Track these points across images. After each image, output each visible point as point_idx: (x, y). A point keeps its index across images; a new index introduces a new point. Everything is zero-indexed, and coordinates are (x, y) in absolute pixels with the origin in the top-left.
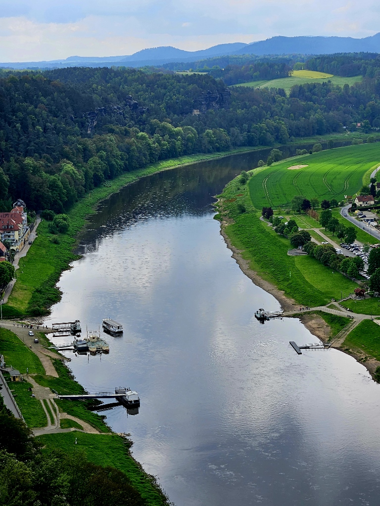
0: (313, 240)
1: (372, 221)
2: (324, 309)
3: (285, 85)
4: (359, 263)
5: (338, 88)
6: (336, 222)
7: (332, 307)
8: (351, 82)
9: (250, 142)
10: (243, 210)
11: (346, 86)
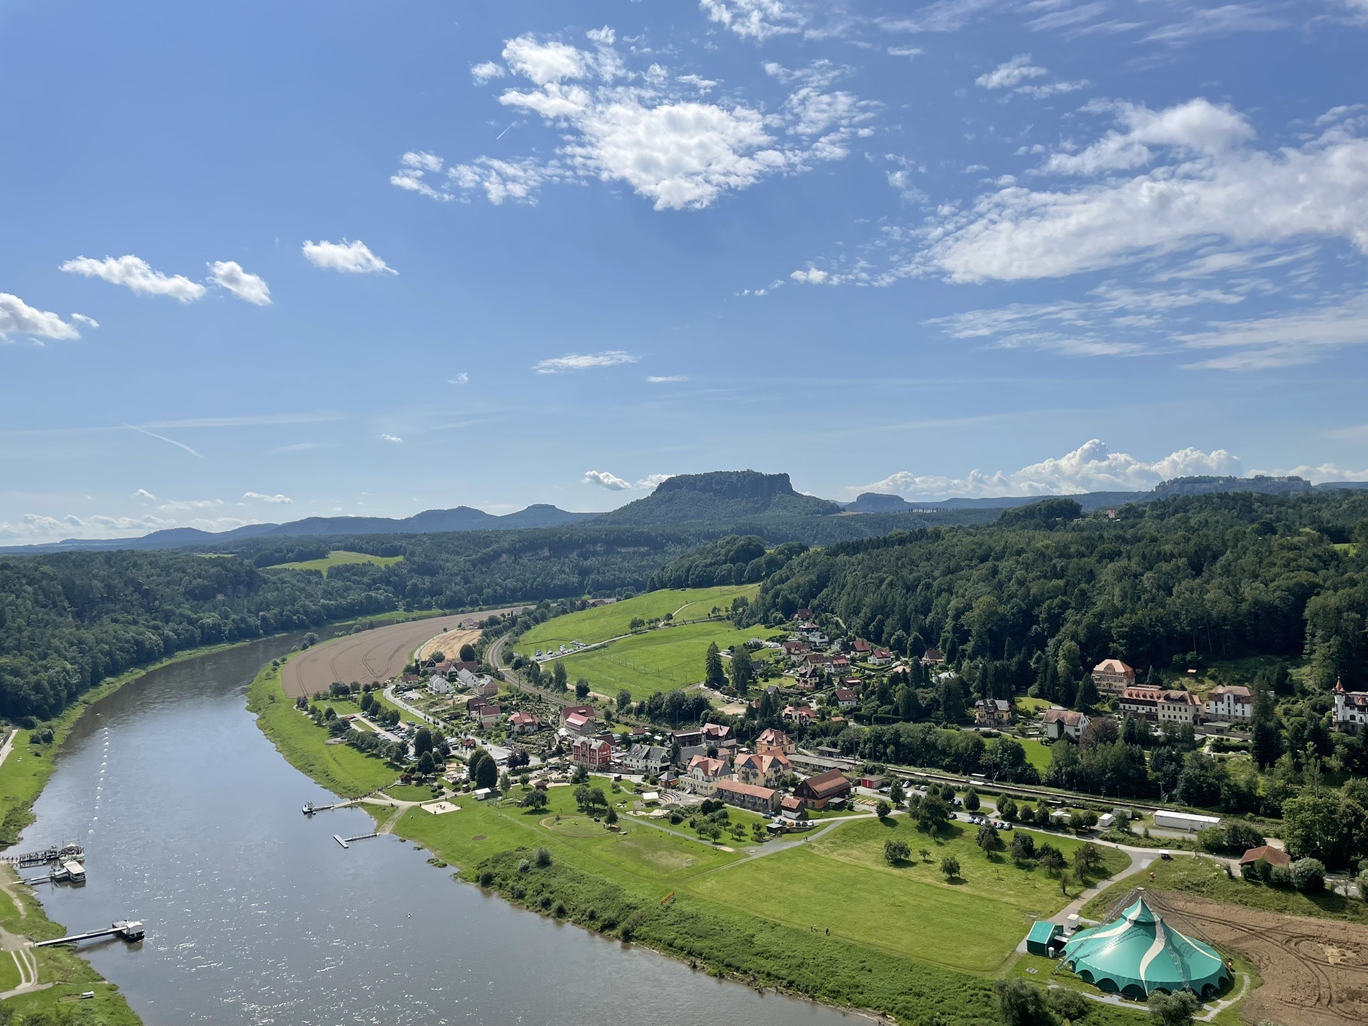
0: (353, 727)
2: (367, 800)
3: (322, 566)
4: (404, 746)
5: (379, 568)
6: (378, 706)
7: (375, 797)
8: (392, 561)
10: (274, 700)
11: (387, 567)
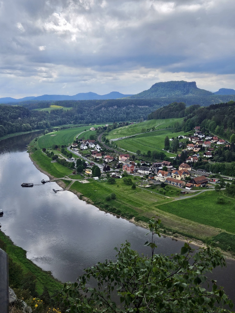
0: (59, 157)
1: (77, 151)
2: (63, 178)
3: (49, 110)
4: (73, 164)
5: (65, 111)
6: (66, 152)
7: (65, 178)
8: (69, 109)
9: (38, 128)
10: (36, 149)
11: (68, 110)
